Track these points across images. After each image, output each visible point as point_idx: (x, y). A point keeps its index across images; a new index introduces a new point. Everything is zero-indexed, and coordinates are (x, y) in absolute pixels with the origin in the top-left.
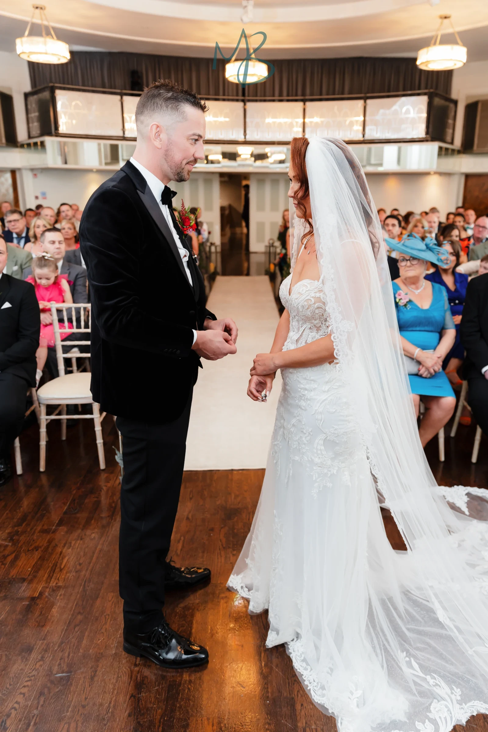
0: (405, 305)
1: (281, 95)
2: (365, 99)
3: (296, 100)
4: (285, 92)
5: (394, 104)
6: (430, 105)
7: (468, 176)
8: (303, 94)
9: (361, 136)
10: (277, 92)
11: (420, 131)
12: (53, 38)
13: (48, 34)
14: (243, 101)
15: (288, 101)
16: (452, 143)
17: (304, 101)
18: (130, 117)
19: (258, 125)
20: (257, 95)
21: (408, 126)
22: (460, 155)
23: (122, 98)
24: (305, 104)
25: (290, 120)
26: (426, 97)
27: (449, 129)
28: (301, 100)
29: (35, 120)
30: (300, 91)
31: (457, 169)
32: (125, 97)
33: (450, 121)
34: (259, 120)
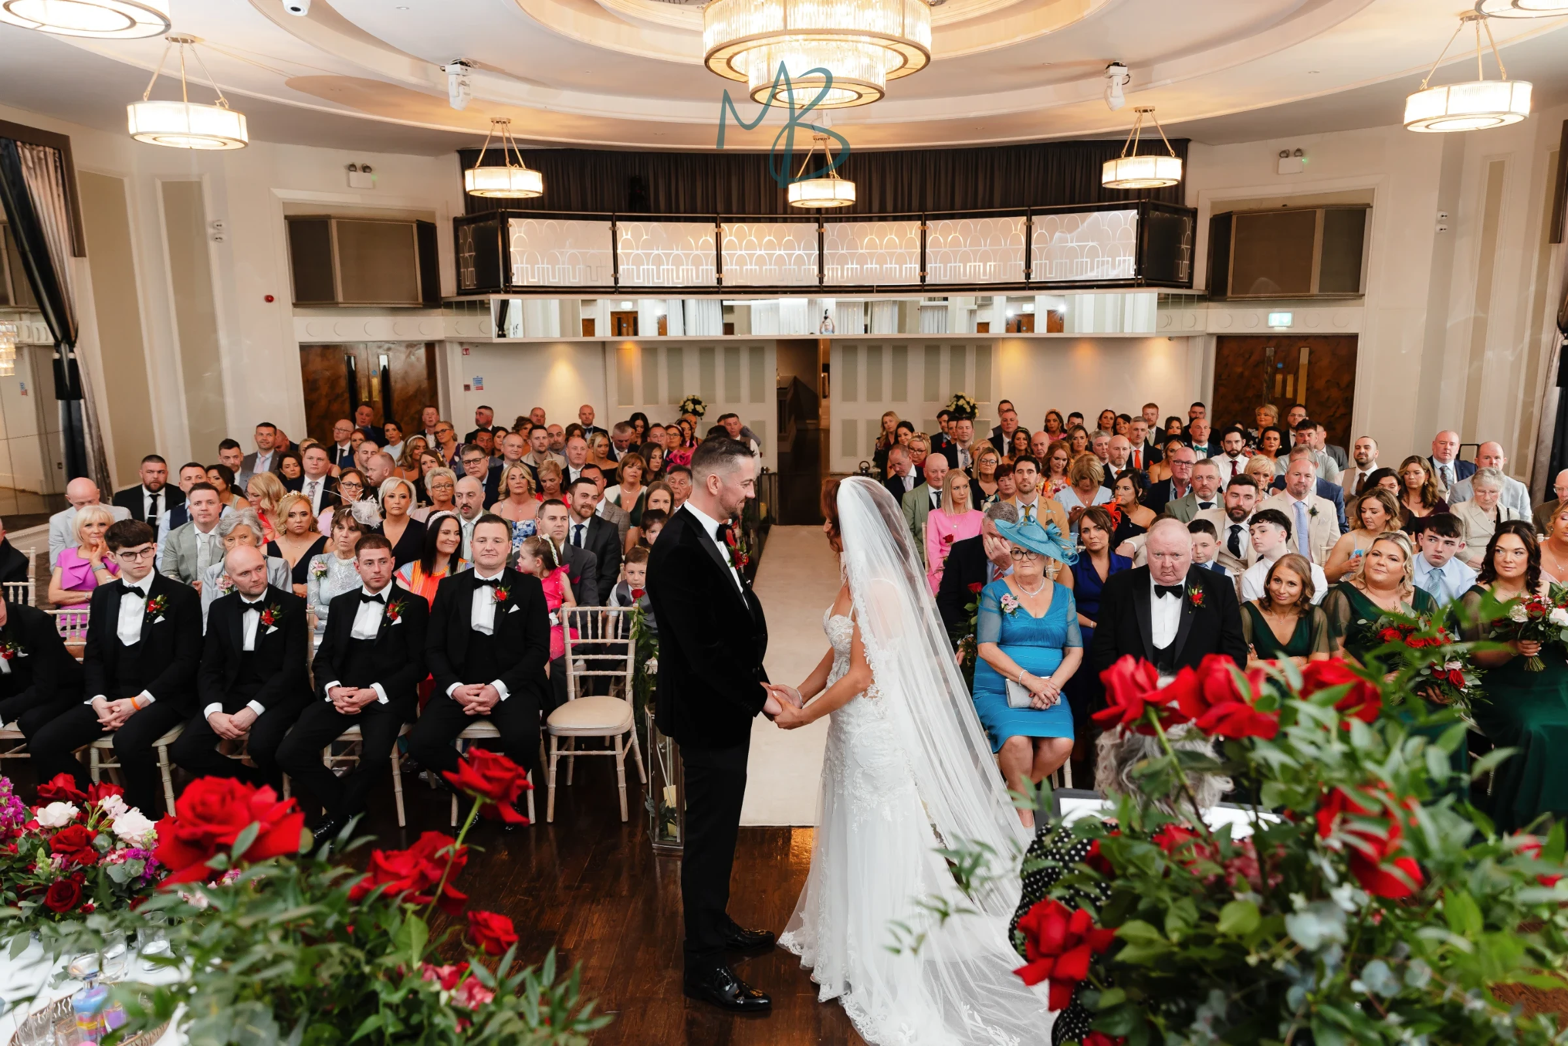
0: (1013, 613)
1: (883, 209)
2: (1029, 214)
3: (910, 218)
4: (890, 206)
5: (1083, 222)
6: (1141, 225)
7: (1223, 340)
8: (922, 208)
9: (1023, 276)
10: (876, 205)
11: (1126, 267)
12: (520, 166)
13: (514, 161)
14: (817, 220)
15: (895, 219)
16: (1189, 285)
17: (924, 219)
18: (628, 255)
19: (843, 260)
20: (841, 213)
21: (1106, 259)
22: (1205, 304)
23: (614, 225)
24: (924, 224)
25: (899, 251)
26: (1135, 211)
27: (1183, 259)
28: (918, 218)
29: (471, 262)
30: (915, 203)
31: (1200, 328)
32: (618, 223)
33: (1184, 246)
34: (844, 251)
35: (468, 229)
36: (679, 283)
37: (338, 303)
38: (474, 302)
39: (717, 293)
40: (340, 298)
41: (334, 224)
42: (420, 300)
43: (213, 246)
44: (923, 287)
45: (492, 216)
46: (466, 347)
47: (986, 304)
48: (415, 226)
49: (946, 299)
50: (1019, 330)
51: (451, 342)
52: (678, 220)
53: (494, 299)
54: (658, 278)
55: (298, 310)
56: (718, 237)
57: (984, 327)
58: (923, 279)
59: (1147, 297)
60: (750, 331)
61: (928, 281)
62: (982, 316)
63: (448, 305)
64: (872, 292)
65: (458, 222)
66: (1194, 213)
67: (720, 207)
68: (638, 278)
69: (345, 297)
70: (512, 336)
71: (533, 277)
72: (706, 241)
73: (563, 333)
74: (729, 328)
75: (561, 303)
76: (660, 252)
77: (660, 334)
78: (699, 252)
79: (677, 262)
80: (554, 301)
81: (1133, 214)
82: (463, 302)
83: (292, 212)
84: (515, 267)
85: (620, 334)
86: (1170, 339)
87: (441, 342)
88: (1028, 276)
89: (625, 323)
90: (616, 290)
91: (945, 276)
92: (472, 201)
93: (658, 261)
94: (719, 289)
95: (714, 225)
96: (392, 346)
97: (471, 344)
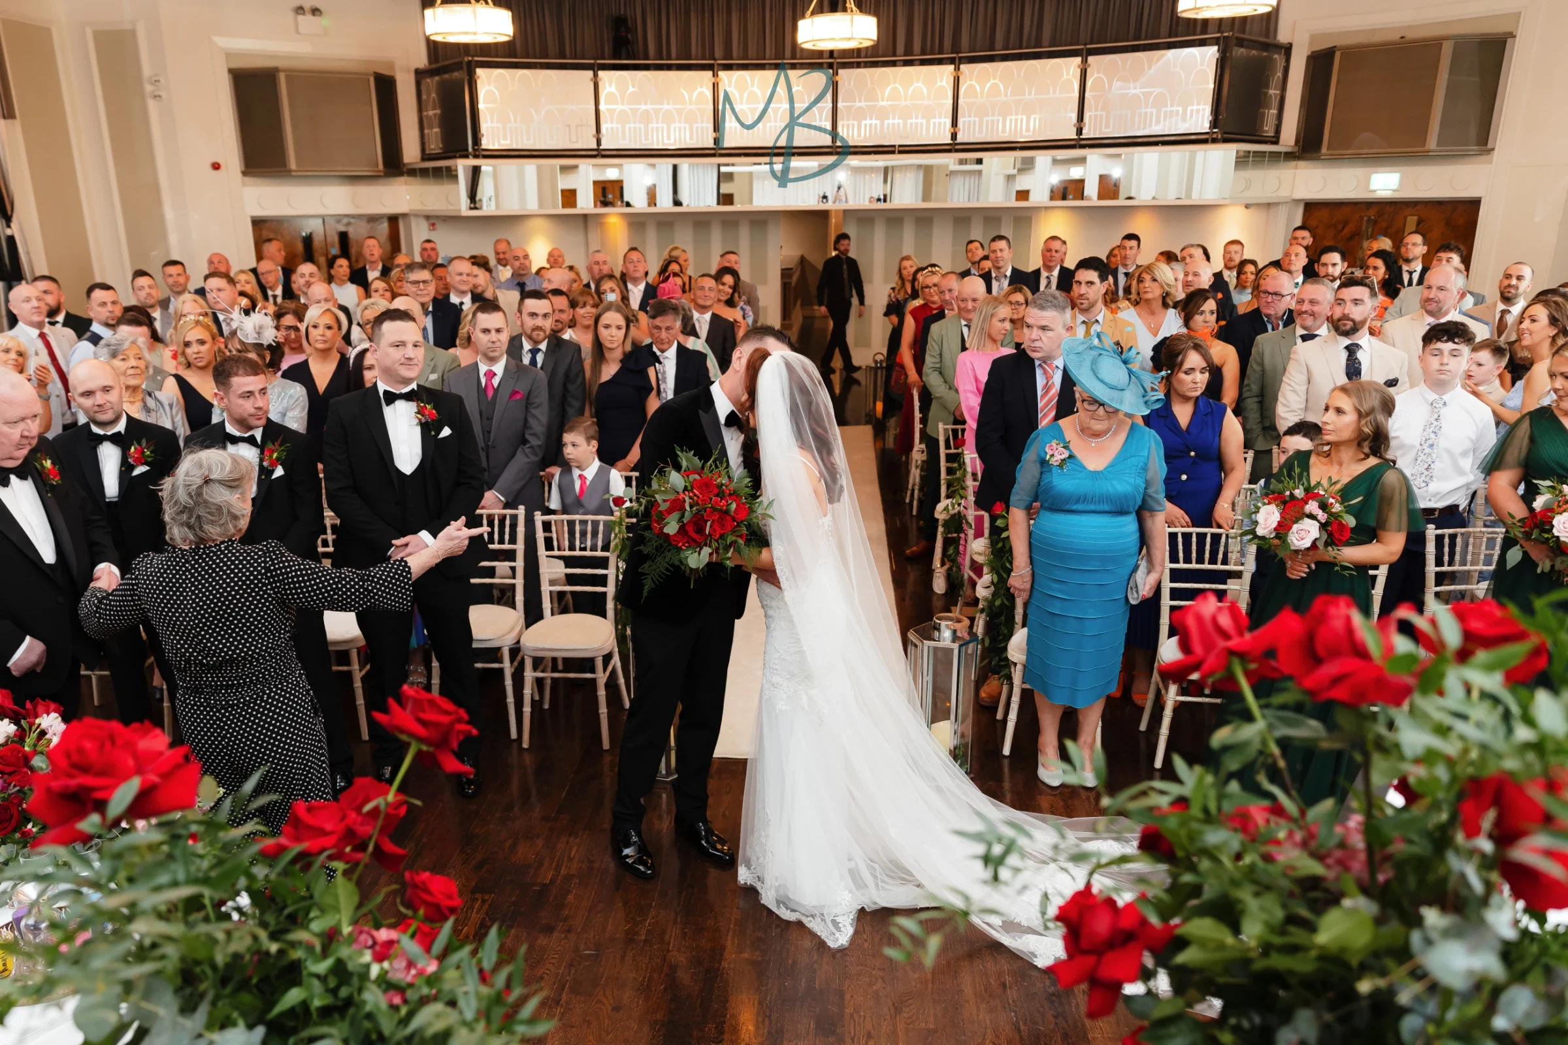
0: (1061, 465)
1: (908, 51)
2: (1085, 54)
3: (940, 62)
5: (1147, 64)
6: (1222, 64)
7: (1310, 207)
8: (956, 48)
9: (1074, 130)
10: (900, 48)
11: (1200, 119)
12: (488, 3)
14: (830, 66)
15: (923, 63)
16: (1275, 140)
17: (957, 62)
18: (611, 111)
19: (860, 115)
20: (859, 56)
21: (1175, 109)
22: (1293, 163)
23: (596, 75)
24: (957, 69)
25: (926, 102)
26: (1216, 48)
27: (1270, 109)
28: (951, 61)
29: (436, 122)
30: (947, 43)
31: (1285, 193)
32: (601, 73)
33: (1272, 92)
34: (862, 104)
35: (431, 83)
36: (672, 144)
37: (290, 171)
38: (441, 168)
39: (713, 155)
40: (293, 165)
41: (282, 78)
42: (381, 167)
43: (152, 105)
44: (954, 147)
45: (457, 66)
46: (432, 221)
47: (1027, 166)
48: (372, 80)
49: (979, 161)
50: (1064, 198)
51: (417, 216)
52: (669, 68)
53: (462, 166)
54: (647, 139)
55: (248, 179)
56: (715, 87)
57: (1023, 195)
58: (954, 136)
59: (1223, 155)
60: (751, 201)
61: (960, 139)
62: (1022, 183)
63: (412, 172)
64: (893, 152)
65: (420, 74)
66: (1287, 50)
67: (718, 52)
68: (624, 139)
69: (298, 164)
70: (485, 207)
71: (505, 139)
72: (701, 94)
73: (541, 204)
74: (726, 199)
75: (539, 167)
76: (649, 107)
77: (649, 205)
78: (693, 107)
79: (668, 118)
80: (530, 167)
81: (1211, 53)
82: (427, 169)
83: (237, 64)
84: (485, 126)
85: (605, 204)
86: (1247, 206)
87: (405, 215)
88: (1080, 131)
89: (608, 193)
90: (599, 153)
91: (980, 131)
92: (435, 48)
93: (646, 118)
94: (717, 151)
95: (710, 73)
96: (352, 220)
97: (438, 217)
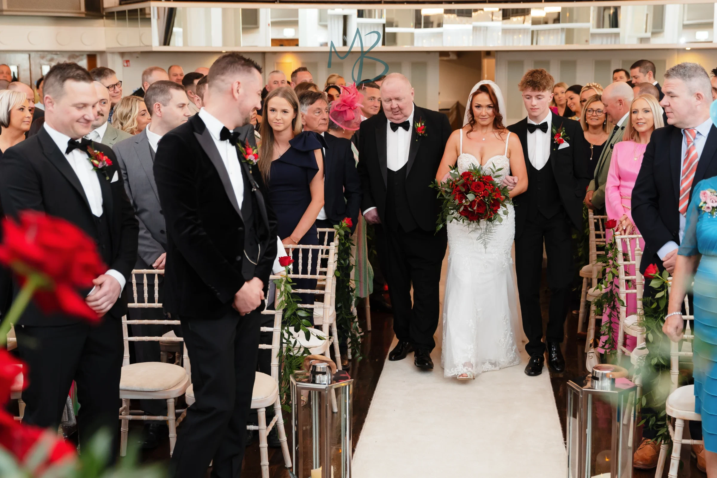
37: (2, 11)
38: (136, 11)
42: (83, 9)
46: (127, 58)
51: (113, 53)
53: (156, 8)
60: (412, 43)
63: (110, 15)
69: (9, 5)
73: (225, 44)
75: (224, 10)
80: (216, 10)
82: (124, 12)
87: (102, 53)
97: (131, 53)
